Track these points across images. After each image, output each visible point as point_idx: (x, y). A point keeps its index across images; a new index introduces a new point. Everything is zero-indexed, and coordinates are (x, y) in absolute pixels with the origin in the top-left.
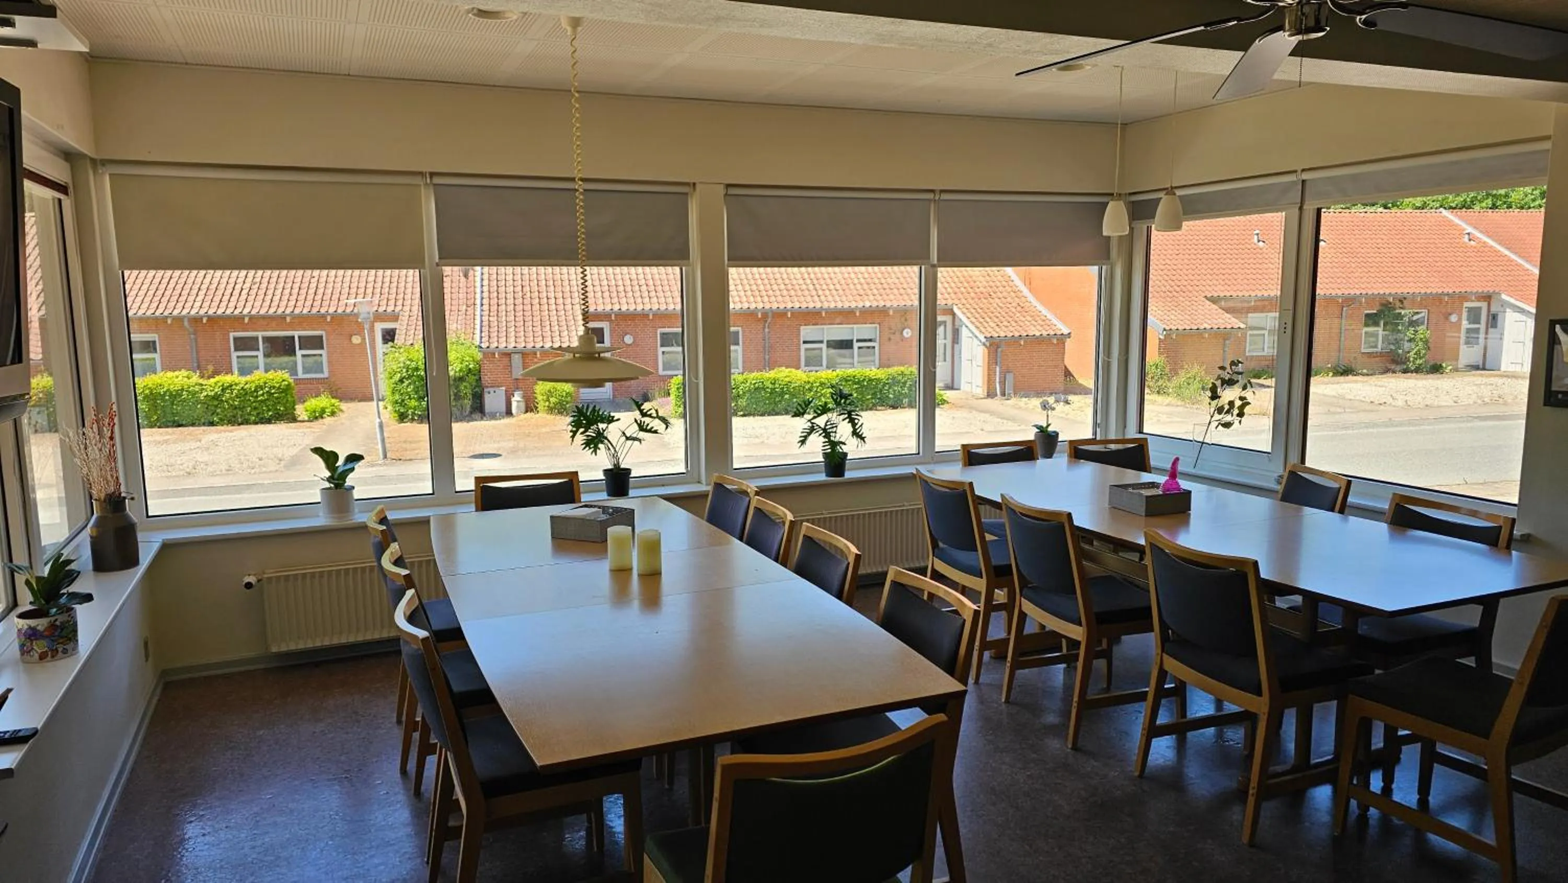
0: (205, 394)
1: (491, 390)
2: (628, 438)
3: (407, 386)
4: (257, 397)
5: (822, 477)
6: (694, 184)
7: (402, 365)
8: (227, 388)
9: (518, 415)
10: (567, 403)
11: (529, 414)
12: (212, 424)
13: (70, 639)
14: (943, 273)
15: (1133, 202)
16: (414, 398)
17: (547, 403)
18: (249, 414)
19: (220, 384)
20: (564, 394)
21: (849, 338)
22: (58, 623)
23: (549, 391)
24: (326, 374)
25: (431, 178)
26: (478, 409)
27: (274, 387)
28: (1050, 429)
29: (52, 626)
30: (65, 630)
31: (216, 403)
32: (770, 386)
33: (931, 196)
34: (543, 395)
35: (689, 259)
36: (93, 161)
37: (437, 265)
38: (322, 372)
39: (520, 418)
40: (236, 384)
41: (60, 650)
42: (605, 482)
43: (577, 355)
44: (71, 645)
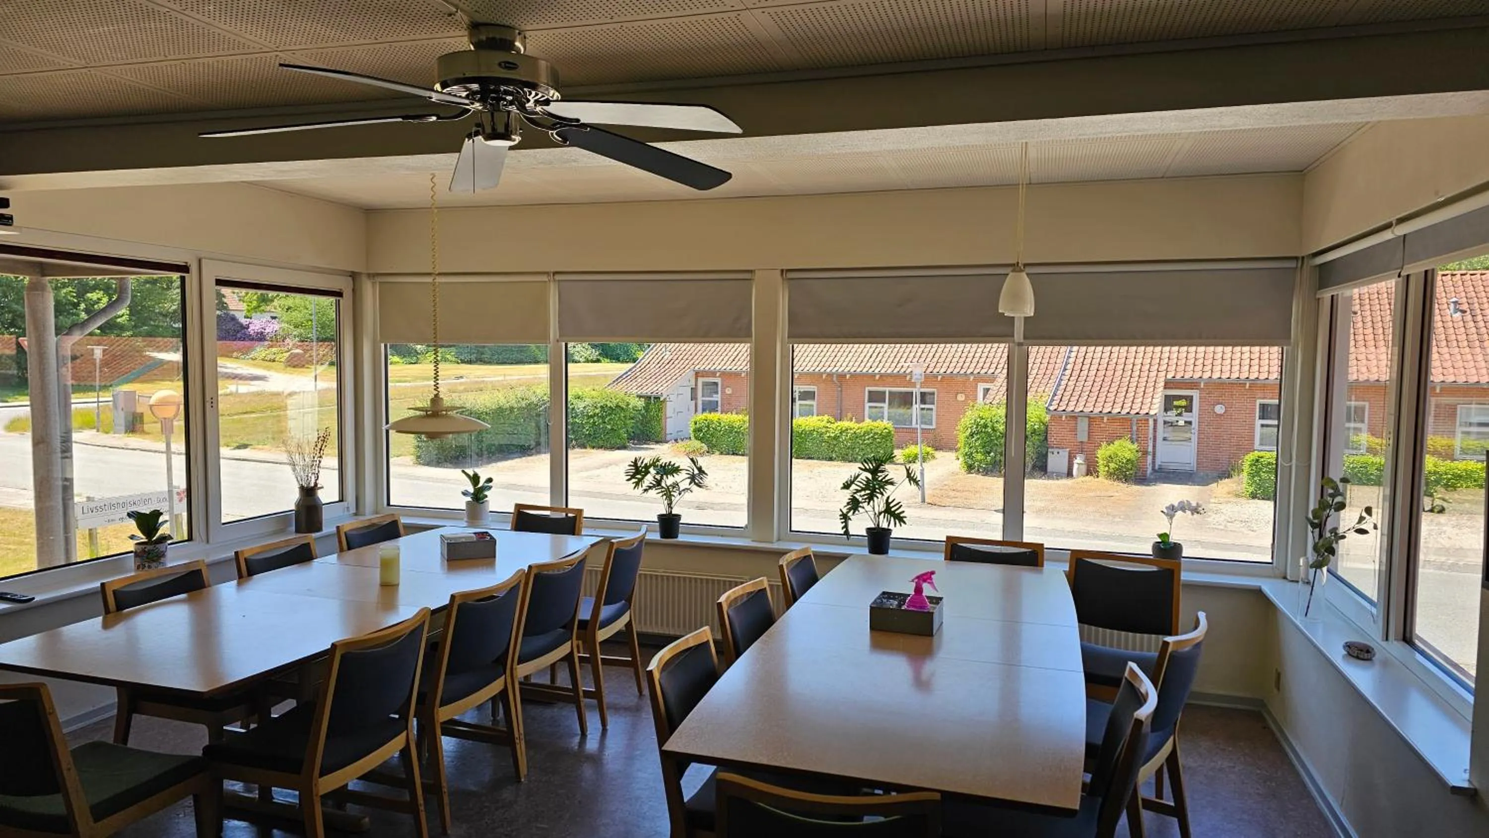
0: (828, 435)
1: (1056, 451)
3: (976, 441)
4: (864, 440)
6: (753, 271)
7: (973, 421)
8: (844, 432)
9: (1078, 476)
10: (1128, 470)
11: (1089, 478)
12: (831, 459)
16: (981, 452)
17: (1107, 469)
18: (857, 454)
19: (839, 428)
20: (1124, 461)
23: (1110, 457)
24: (934, 427)
26: (1041, 468)
27: (877, 433)
31: (835, 442)
32: (1375, 472)
34: (1103, 460)
38: (931, 424)
39: (1080, 480)
40: (851, 429)
42: (658, 524)
43: (429, 413)
44: (155, 564)
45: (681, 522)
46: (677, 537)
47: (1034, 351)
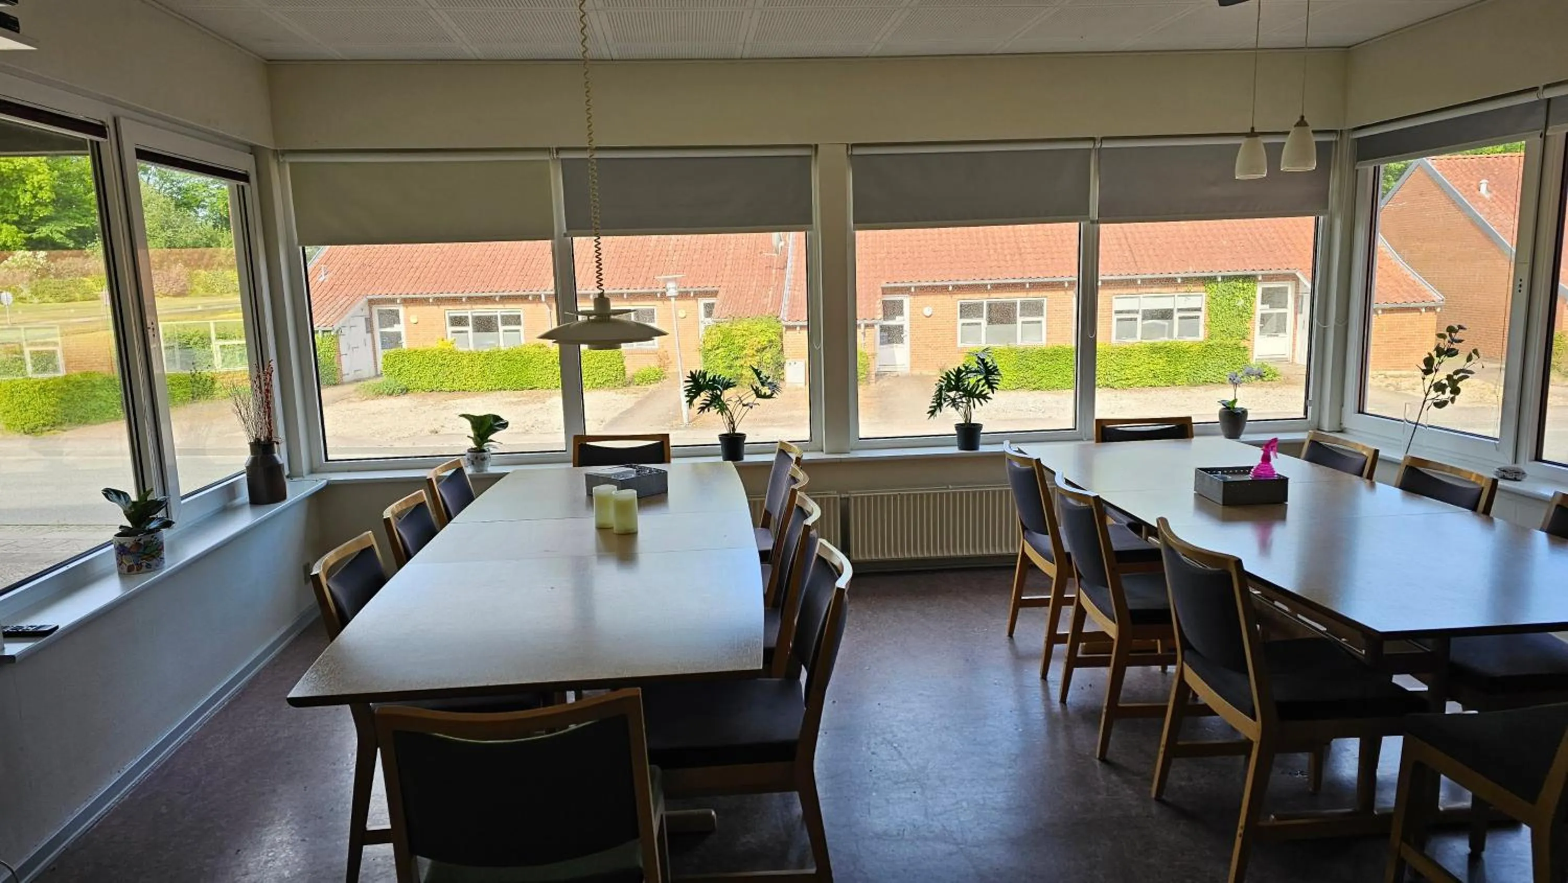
1: (793, 361)
2: (744, 405)
5: (955, 450)
6: (817, 146)
13: (154, 557)
14: (1107, 230)
15: (1359, 139)
21: (1171, 307)
22: (142, 542)
24: (657, 346)
25: (557, 153)
28: (1237, 405)
29: (137, 544)
30: (148, 549)
33: (1089, 145)
35: (811, 223)
36: (275, 152)
37: (565, 235)
41: (144, 564)
42: (720, 446)
43: (591, 318)
44: (154, 561)
45: (746, 442)
46: (742, 459)
47: (1103, 227)
